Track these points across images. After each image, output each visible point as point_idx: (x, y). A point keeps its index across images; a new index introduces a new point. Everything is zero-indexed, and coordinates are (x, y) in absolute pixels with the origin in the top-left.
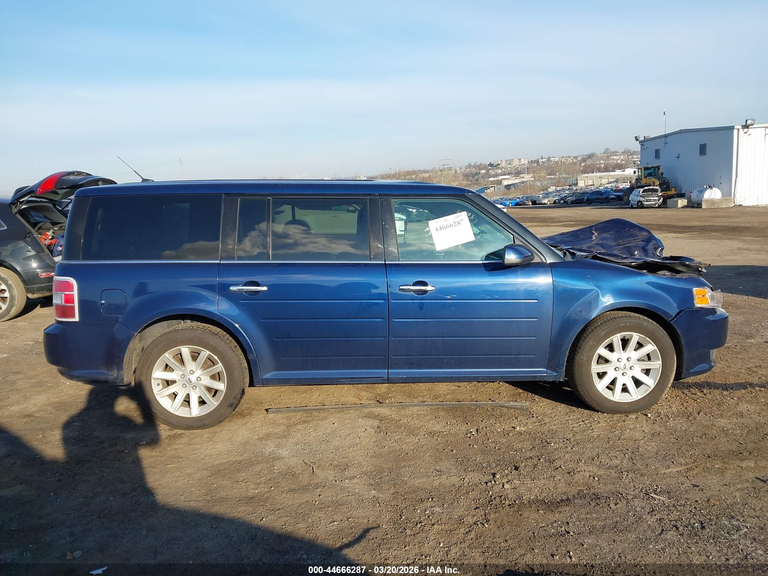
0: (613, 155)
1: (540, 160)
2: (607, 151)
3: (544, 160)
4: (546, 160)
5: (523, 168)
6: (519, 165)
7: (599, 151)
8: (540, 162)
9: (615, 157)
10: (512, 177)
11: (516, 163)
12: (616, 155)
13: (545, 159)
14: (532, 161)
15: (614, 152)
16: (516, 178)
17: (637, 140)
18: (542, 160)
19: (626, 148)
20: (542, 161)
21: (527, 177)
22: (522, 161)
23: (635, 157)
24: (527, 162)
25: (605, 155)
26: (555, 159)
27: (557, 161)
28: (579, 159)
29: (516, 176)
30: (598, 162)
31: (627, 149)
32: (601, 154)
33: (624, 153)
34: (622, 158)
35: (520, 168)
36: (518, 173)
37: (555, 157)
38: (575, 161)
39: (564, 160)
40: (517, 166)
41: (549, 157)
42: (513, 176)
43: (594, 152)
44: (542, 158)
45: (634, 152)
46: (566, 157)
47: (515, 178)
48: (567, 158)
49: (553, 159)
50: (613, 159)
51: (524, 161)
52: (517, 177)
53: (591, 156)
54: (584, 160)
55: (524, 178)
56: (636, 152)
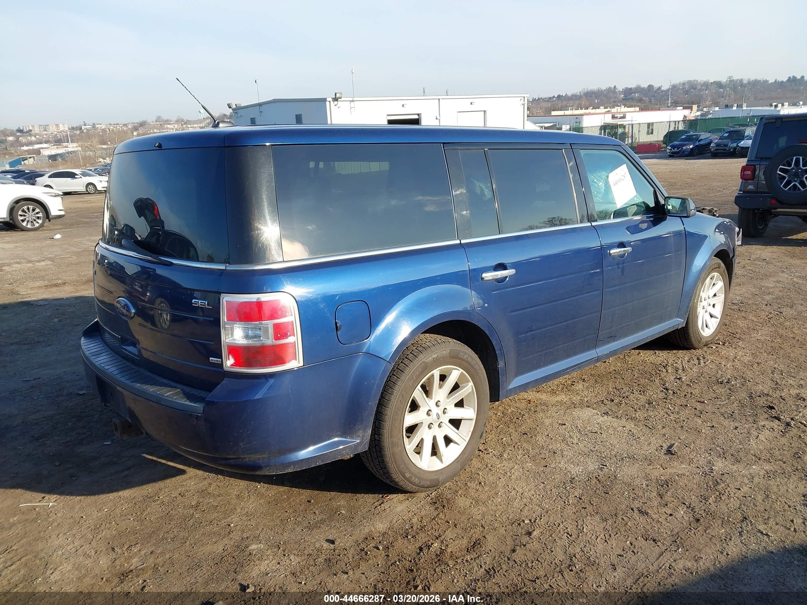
0: (166, 124)
1: (83, 127)
2: (159, 119)
3: (87, 127)
4: (91, 127)
5: (63, 136)
6: (57, 132)
7: (151, 119)
8: (83, 129)
9: (169, 126)
10: (52, 146)
11: (52, 129)
12: (170, 124)
13: (89, 125)
14: (73, 128)
15: (167, 121)
16: (57, 148)
17: (230, 107)
18: (85, 127)
19: (179, 116)
20: (86, 129)
21: (72, 147)
22: (60, 127)
23: (189, 126)
24: (67, 129)
25: (158, 123)
26: (101, 126)
27: (104, 129)
28: (130, 127)
29: (56, 145)
30: (152, 131)
31: (179, 118)
32: (153, 122)
33: (177, 121)
34: (176, 127)
35: (60, 135)
36: (58, 142)
37: (101, 124)
38: (125, 129)
39: (112, 127)
40: (55, 133)
41: (94, 124)
42: (52, 144)
43: (145, 119)
44: (85, 125)
45: (187, 121)
46: (114, 124)
47: (55, 147)
48: (116, 126)
49: (98, 126)
50: (167, 128)
51: (64, 128)
52: (59, 147)
53: (142, 124)
54: (136, 129)
55: (67, 147)
56: (189, 121)
